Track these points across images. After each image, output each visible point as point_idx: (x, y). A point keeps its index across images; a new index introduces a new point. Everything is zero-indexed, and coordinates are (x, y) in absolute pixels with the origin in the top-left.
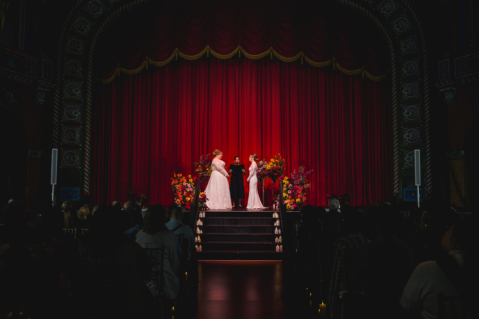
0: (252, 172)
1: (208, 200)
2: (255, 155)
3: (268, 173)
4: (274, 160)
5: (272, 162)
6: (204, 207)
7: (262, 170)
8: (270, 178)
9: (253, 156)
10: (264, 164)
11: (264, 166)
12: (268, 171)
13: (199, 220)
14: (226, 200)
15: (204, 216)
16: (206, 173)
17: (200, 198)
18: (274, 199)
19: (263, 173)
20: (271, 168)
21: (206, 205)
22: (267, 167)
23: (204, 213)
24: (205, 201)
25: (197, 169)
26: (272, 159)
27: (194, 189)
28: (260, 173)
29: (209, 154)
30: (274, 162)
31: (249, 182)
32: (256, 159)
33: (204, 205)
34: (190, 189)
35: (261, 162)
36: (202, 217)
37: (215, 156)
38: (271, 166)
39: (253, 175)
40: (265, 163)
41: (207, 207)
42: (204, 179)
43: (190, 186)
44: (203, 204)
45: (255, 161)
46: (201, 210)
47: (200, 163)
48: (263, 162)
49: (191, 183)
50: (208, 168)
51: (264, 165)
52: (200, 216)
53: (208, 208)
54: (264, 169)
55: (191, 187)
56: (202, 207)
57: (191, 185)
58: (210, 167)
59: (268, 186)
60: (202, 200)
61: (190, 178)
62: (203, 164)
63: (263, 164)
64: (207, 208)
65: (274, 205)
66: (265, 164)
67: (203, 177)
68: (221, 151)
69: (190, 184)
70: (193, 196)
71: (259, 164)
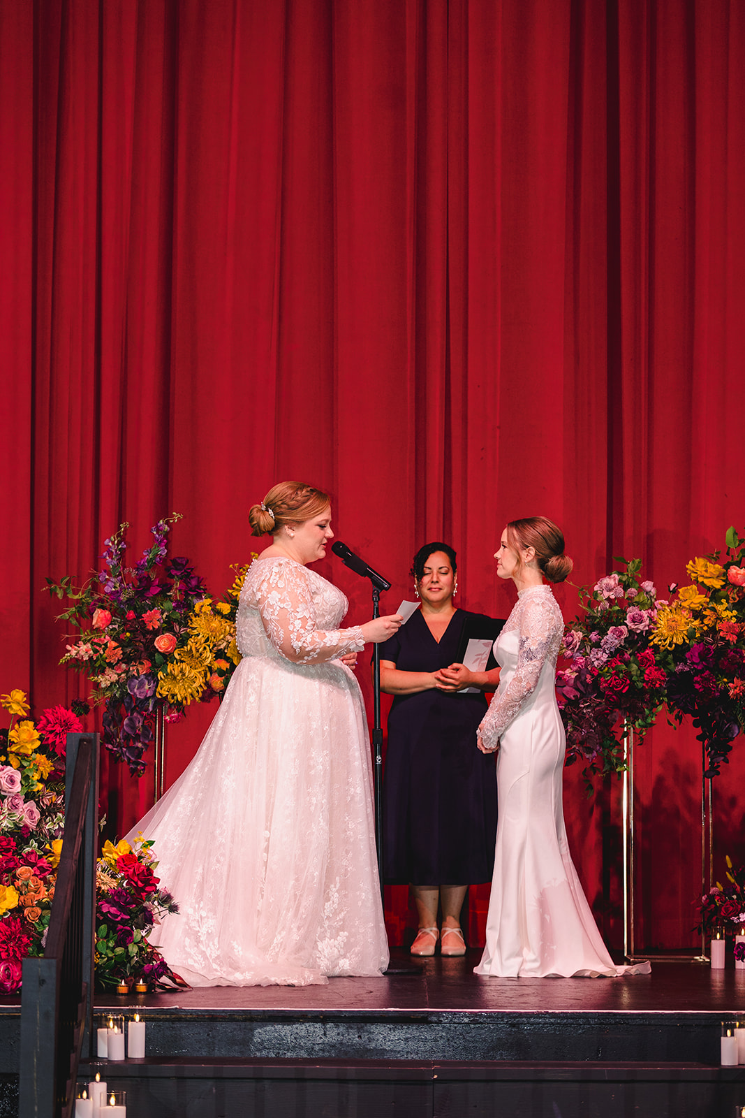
0: (523, 672)
1: (174, 909)
2: (544, 527)
3: (671, 674)
4: (716, 568)
5: (703, 589)
6: (138, 972)
7: (617, 654)
8: (679, 718)
9: (531, 533)
10: (630, 602)
11: (637, 620)
12: (663, 662)
13: (99, 1088)
14: (336, 913)
15: (138, 1051)
16: (152, 676)
17: (101, 895)
18: (720, 894)
19: (628, 674)
20: (691, 636)
21: (154, 954)
22: (663, 628)
23: (138, 1028)
24: (149, 919)
25: (75, 642)
26: (700, 562)
27: (47, 812)
28: (597, 675)
29: (177, 516)
30: (718, 584)
31: (492, 759)
32: (553, 562)
33: (133, 949)
34: (15, 807)
35: (608, 588)
36: (118, 1056)
37: (265, 538)
38: (697, 615)
39: (524, 700)
40: (640, 589)
41: (163, 968)
42: (132, 726)
43: (17, 788)
44: (124, 939)
45: (550, 577)
46: (109, 994)
47: (96, 587)
48: (626, 586)
49: (25, 756)
50: (170, 630)
51: (632, 611)
52: (102, 1052)
53: (173, 977)
54: (638, 641)
55: (29, 796)
56: (118, 967)
57: (26, 778)
58: (185, 622)
59: (660, 780)
60: (123, 909)
61: (20, 720)
62: (124, 597)
63: (624, 603)
64: (164, 979)
65: (718, 946)
66: (643, 597)
67: (122, 704)
68: (324, 492)
69: (21, 768)
70: (43, 870)
71: (593, 604)
